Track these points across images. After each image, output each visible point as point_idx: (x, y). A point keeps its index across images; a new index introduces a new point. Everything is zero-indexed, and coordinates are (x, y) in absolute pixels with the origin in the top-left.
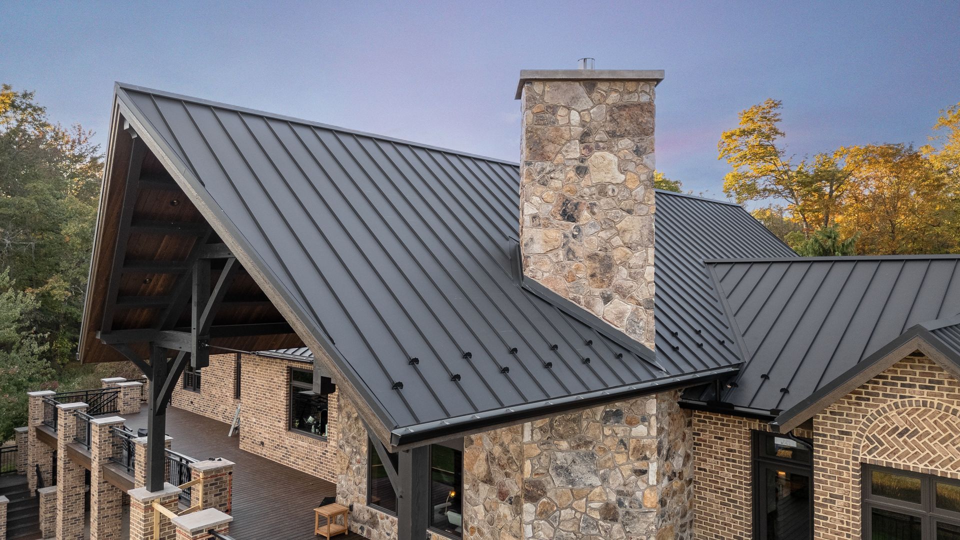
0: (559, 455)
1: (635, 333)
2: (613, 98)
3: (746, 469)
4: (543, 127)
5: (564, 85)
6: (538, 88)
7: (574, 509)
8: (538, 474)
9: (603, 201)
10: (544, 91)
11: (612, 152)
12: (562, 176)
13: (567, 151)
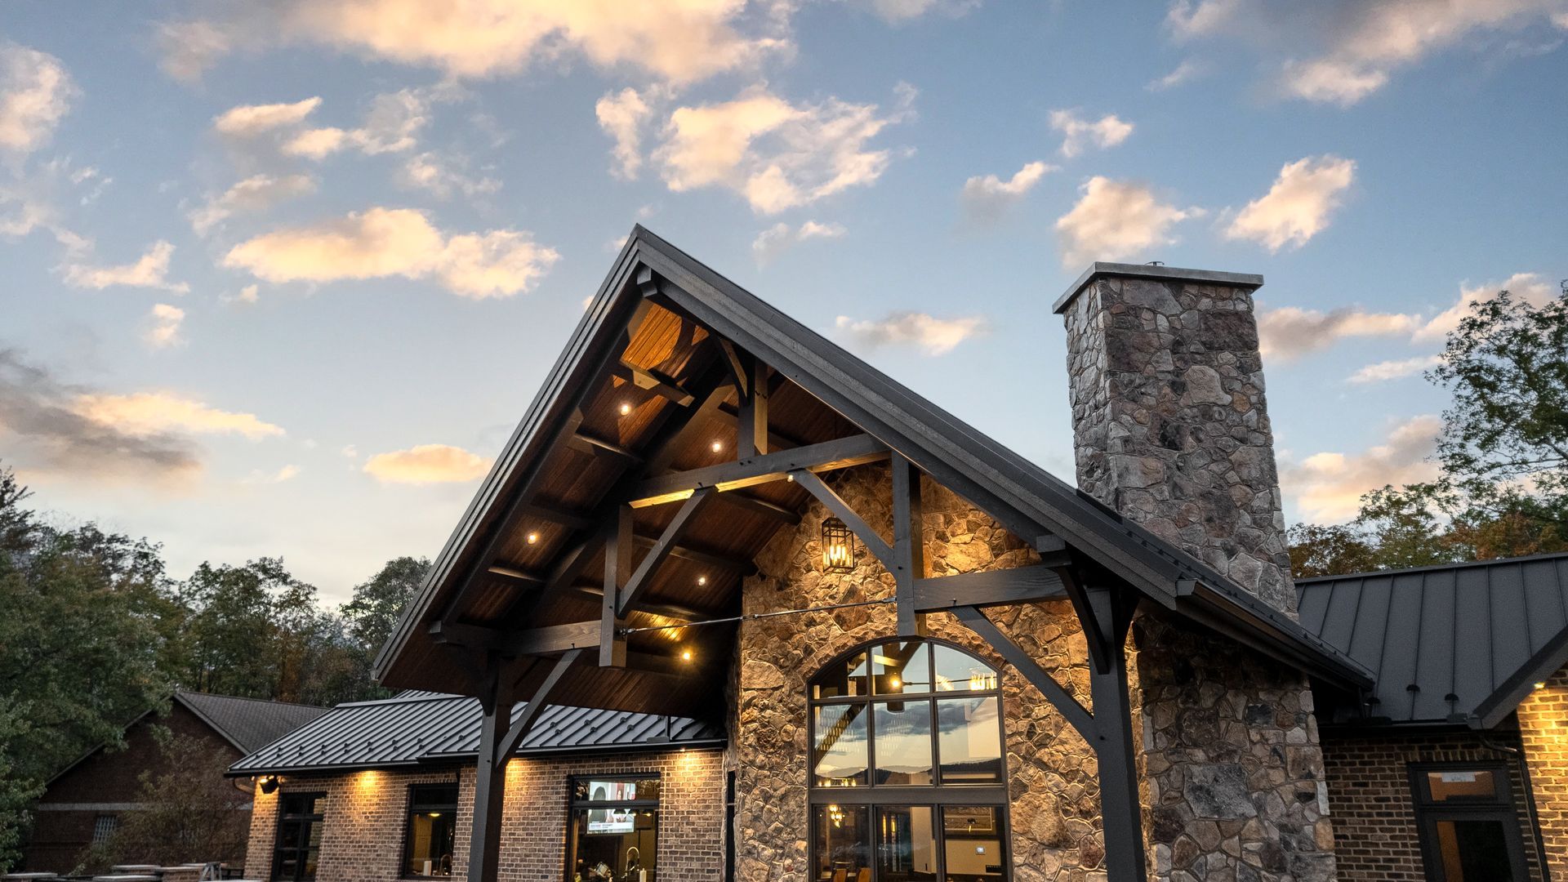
0: (1196, 769)
1: (1272, 598)
2: (1205, 303)
3: (1410, 822)
4: (1126, 331)
5: (1146, 286)
6: (1114, 285)
7: (1226, 853)
8: (1169, 799)
9: (1209, 426)
10: (1122, 289)
11: (1211, 367)
12: (1155, 392)
13: (1157, 362)
